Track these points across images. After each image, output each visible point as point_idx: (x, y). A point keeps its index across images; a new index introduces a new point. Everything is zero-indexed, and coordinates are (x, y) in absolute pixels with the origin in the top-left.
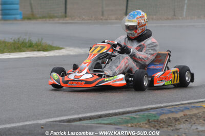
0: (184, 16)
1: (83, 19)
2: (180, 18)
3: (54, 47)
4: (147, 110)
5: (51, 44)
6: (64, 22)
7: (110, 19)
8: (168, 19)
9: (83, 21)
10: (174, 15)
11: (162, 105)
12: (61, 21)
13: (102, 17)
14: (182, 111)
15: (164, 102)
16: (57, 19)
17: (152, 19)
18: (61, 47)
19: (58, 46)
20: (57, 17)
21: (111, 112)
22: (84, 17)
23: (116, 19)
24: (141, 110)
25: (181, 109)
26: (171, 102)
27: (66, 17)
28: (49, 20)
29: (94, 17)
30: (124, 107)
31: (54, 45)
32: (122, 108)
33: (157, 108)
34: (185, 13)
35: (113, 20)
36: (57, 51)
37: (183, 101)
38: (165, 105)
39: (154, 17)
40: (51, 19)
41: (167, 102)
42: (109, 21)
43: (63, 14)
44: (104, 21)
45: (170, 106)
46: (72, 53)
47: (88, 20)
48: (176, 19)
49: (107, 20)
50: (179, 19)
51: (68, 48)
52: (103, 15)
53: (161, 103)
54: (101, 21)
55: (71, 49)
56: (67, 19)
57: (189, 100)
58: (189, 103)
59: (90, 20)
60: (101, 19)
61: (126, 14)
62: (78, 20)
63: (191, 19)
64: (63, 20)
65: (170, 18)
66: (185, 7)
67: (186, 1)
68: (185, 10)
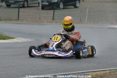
0: (86, 21)
1: (28, 22)
2: (84, 22)
3: (10, 37)
5: (8, 36)
7: (43, 22)
8: (76, 23)
9: (28, 23)
10: (81, 21)
12: (15, 22)
13: (39, 21)
16: (13, 21)
18: (14, 37)
19: (12, 37)
20: (13, 20)
22: (29, 20)
23: (47, 22)
26: (72, 71)
27: (18, 20)
28: (9, 22)
29: (34, 20)
31: (10, 36)
34: (86, 20)
35: (45, 22)
36: (11, 40)
37: (79, 71)
38: (69, 73)
40: (10, 21)
42: (43, 23)
43: (17, 18)
44: (40, 23)
46: (20, 41)
47: (31, 22)
48: (81, 23)
49: (42, 22)
50: (83, 23)
51: (18, 38)
52: (40, 19)
53: (67, 72)
54: (38, 23)
55: (20, 38)
56: (19, 21)
57: (83, 70)
58: (82, 73)
59: (32, 22)
60: (39, 22)
61: (53, 19)
62: (25, 22)
63: (90, 23)
64: (17, 22)
65: (78, 22)
66: (87, 16)
67: (87, 13)
68: (86, 18)
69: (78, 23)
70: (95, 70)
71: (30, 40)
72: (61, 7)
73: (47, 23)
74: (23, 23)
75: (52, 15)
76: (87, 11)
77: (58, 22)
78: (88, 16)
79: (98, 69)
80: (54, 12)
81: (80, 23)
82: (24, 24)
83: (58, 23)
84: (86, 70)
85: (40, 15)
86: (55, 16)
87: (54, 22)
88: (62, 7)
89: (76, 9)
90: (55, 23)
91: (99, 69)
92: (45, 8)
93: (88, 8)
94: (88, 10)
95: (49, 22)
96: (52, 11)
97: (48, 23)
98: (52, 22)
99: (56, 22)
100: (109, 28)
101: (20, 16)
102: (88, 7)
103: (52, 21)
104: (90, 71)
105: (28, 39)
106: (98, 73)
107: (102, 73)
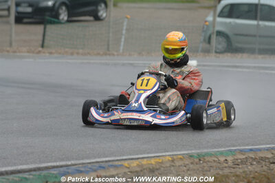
0: (121, 51)
2: (115, 53)
7: (20, 52)
8: (98, 54)
10: (108, 50)
11: (70, 163)
13: (8, 49)
14: (95, 171)
15: (73, 159)
17: (78, 53)
23: (28, 52)
24: (39, 169)
25: (94, 168)
26: (82, 159)
30: (14, 164)
33: (62, 166)
34: (122, 48)
35: (24, 52)
37: (99, 158)
38: (73, 162)
39: (81, 51)
41: (76, 159)
42: (18, 54)
44: (11, 54)
45: (80, 164)
48: (109, 55)
49: (15, 52)
50: (113, 55)
52: (11, 46)
53: (69, 160)
54: (6, 53)
57: (107, 157)
58: (106, 162)
60: (8, 51)
61: (43, 46)
63: (130, 55)
65: (101, 53)
66: (123, 40)
67: (124, 32)
68: (122, 43)
69: (102, 55)
70: (137, 156)
72: (63, 19)
73: (28, 54)
75: (40, 37)
76: (125, 28)
77: (54, 51)
78: (125, 38)
79: (144, 153)
80: (45, 28)
81: (106, 54)
83: (56, 55)
84: (115, 156)
85: (11, 36)
86: (46, 37)
87: (44, 53)
88: (66, 18)
89: (97, 23)
90: (47, 55)
91: (148, 153)
92: (25, 20)
93: (126, 20)
94: (125, 23)
95: (33, 52)
96: (40, 28)
97: (31, 54)
98: (39, 52)
99: (51, 53)
102: (127, 18)
103: (40, 49)
104: (124, 158)
106: (144, 162)
107: (153, 161)
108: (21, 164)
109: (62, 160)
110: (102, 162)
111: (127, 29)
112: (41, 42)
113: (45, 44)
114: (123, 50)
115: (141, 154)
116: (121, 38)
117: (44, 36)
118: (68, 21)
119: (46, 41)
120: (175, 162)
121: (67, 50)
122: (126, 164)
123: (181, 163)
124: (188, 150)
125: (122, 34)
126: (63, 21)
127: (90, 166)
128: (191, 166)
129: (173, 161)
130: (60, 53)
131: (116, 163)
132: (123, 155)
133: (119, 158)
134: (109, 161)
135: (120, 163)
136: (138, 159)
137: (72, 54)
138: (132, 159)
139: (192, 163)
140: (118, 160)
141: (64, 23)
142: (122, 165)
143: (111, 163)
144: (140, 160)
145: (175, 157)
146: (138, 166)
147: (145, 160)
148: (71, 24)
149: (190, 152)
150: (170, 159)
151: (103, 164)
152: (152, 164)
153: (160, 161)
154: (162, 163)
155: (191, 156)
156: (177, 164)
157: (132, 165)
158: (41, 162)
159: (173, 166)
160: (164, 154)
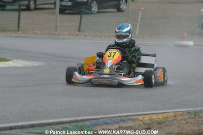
0: (137, 34)
1: (36, 34)
4: (82, 121)
6: (16, 35)
9: (35, 36)
11: (99, 117)
12: (13, 35)
13: (54, 32)
14: (117, 123)
15: (101, 114)
16: (9, 33)
17: (105, 36)
18: (8, 59)
19: (5, 58)
20: (9, 31)
21: (45, 122)
22: (36, 31)
23: (69, 35)
24: (77, 121)
25: (117, 121)
26: (108, 114)
27: (19, 31)
29: (46, 32)
30: (59, 117)
31: (2, 57)
32: (57, 118)
33: (93, 119)
34: (137, 32)
35: (66, 35)
38: (101, 116)
39: (107, 34)
40: (3, 33)
41: (104, 114)
42: (62, 36)
43: (16, 27)
44: (56, 36)
45: (106, 118)
46: (18, 65)
47: (41, 34)
49: (59, 35)
51: (15, 61)
52: (56, 30)
53: (98, 115)
54: (53, 36)
55: (18, 61)
56: (19, 32)
57: (127, 113)
58: (126, 116)
59: (43, 35)
60: (54, 34)
61: (79, 30)
62: (30, 34)
63: (144, 37)
64: (16, 34)
66: (138, 26)
67: (139, 20)
68: (138, 29)
70: (148, 113)
71: (36, 64)
74: (27, 35)
75: (78, 24)
76: (140, 17)
78: (140, 25)
79: (154, 110)
80: (81, 17)
82: (29, 37)
84: (133, 112)
85: (56, 23)
86: (82, 24)
87: (80, 35)
88: (96, 10)
89: (119, 13)
90: (82, 37)
91: (157, 110)
92: (67, 12)
94: (140, 14)
95: (72, 35)
96: (77, 17)
97: (71, 37)
99: (85, 36)
100: (176, 46)
101: (21, 25)
102: (141, 10)
103: (77, 33)
104: (139, 113)
105: (34, 63)
106: (154, 117)
107: (160, 116)
108: (64, 117)
109: (94, 114)
110: (123, 116)
111: (141, 18)
112: (78, 28)
113: (81, 29)
114: (138, 33)
115: (152, 111)
116: (137, 25)
117: (80, 23)
118: (98, 12)
119: (81, 27)
120: (177, 117)
121: (97, 33)
122: (140, 118)
123: (181, 118)
124: (187, 108)
125: (138, 22)
126: (94, 12)
127: (114, 119)
128: (189, 120)
129: (175, 116)
130: (92, 36)
131: (133, 117)
132: (139, 111)
133: (135, 114)
134: (128, 116)
135: (136, 117)
136: (150, 114)
137: (101, 36)
138: (145, 114)
139: (190, 118)
140: (134, 115)
141: (95, 14)
142: (137, 119)
143: (129, 118)
144: (150, 115)
145: (177, 113)
146: (150, 119)
147: (155, 115)
148: (100, 15)
149: (188, 109)
150: (173, 115)
151: (123, 118)
152: (159, 118)
153: (166, 116)
154: (167, 117)
155: (189, 113)
156: (179, 118)
157: (145, 119)
158: (78, 116)
159: (176, 120)
160: (168, 111)
